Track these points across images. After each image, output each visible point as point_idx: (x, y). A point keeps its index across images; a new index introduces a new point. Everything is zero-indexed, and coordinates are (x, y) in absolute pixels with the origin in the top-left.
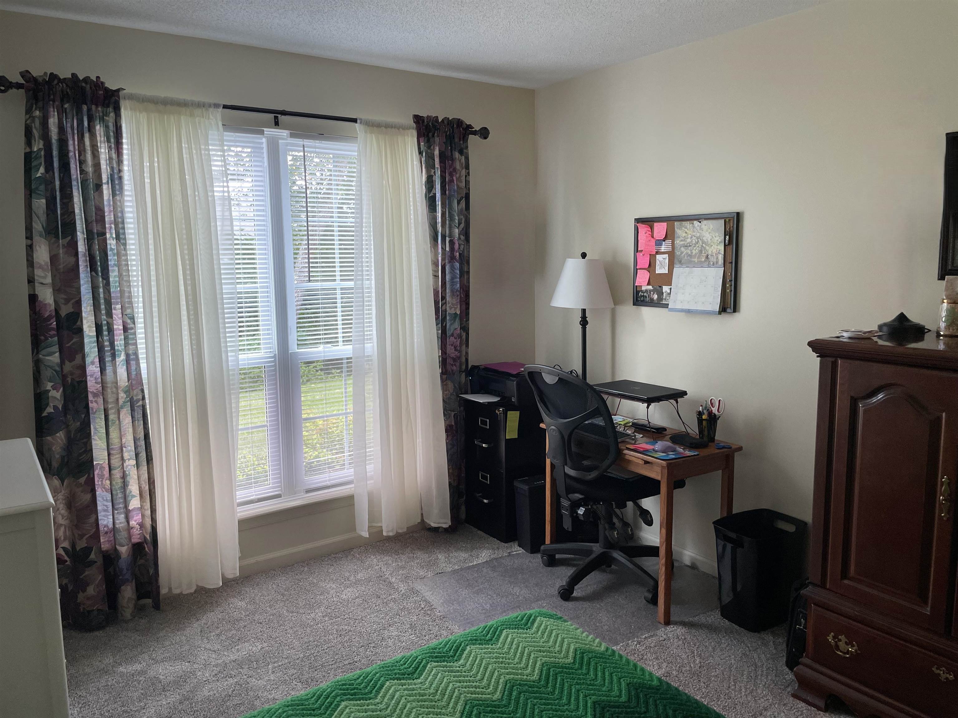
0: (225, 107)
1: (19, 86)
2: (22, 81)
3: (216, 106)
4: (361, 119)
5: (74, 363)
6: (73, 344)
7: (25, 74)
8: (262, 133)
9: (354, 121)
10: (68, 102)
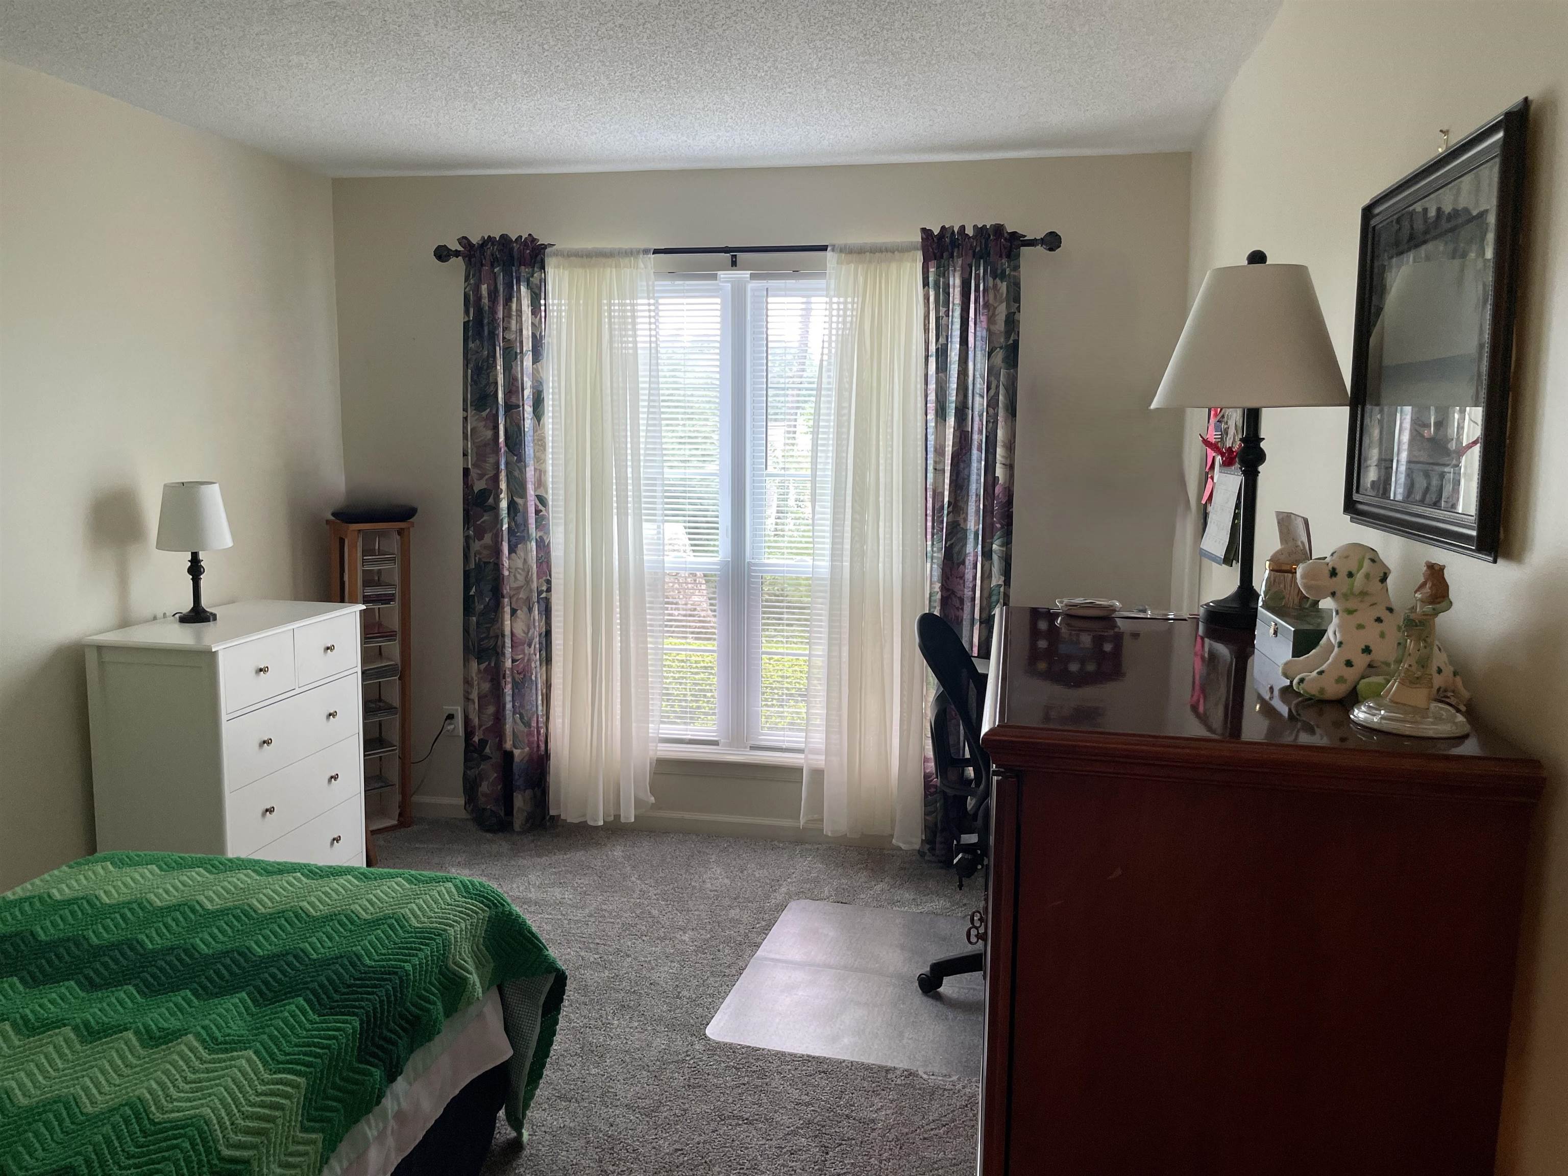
0: (656, 252)
1: (457, 254)
2: (460, 248)
3: (646, 251)
4: (834, 246)
5: (482, 542)
6: (483, 522)
7: (464, 241)
8: (715, 277)
9: (824, 248)
10: (499, 265)
